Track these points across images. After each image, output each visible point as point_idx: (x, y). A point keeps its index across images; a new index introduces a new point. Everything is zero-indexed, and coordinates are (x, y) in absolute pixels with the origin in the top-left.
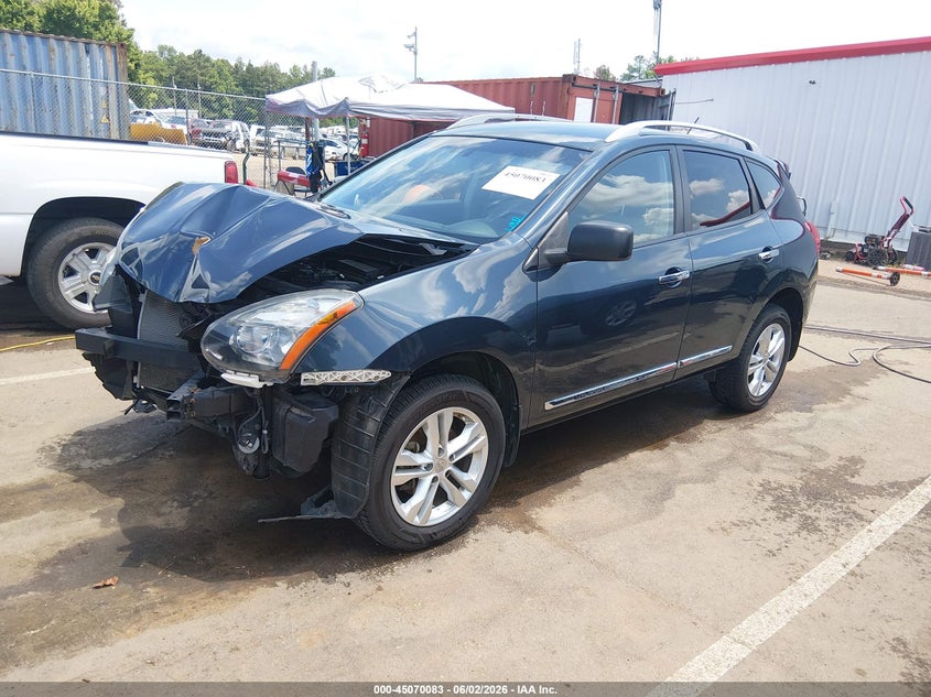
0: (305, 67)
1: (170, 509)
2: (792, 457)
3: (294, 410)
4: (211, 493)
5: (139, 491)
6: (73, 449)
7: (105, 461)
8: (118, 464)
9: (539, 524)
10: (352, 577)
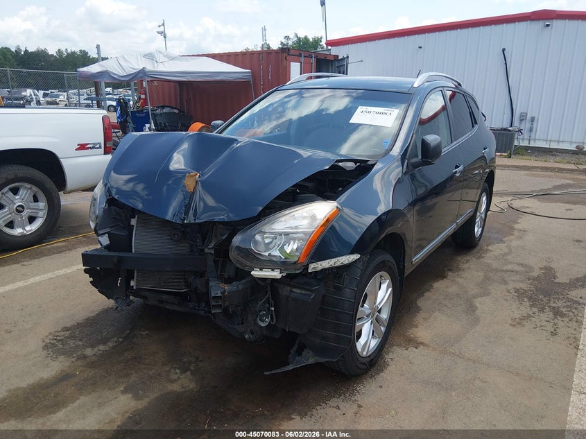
0: (66, 49)
1: (177, 376)
2: (517, 272)
3: (295, 290)
4: (197, 358)
5: (143, 366)
6: (71, 342)
7: (102, 347)
8: (113, 348)
9: (420, 340)
10: (334, 402)
